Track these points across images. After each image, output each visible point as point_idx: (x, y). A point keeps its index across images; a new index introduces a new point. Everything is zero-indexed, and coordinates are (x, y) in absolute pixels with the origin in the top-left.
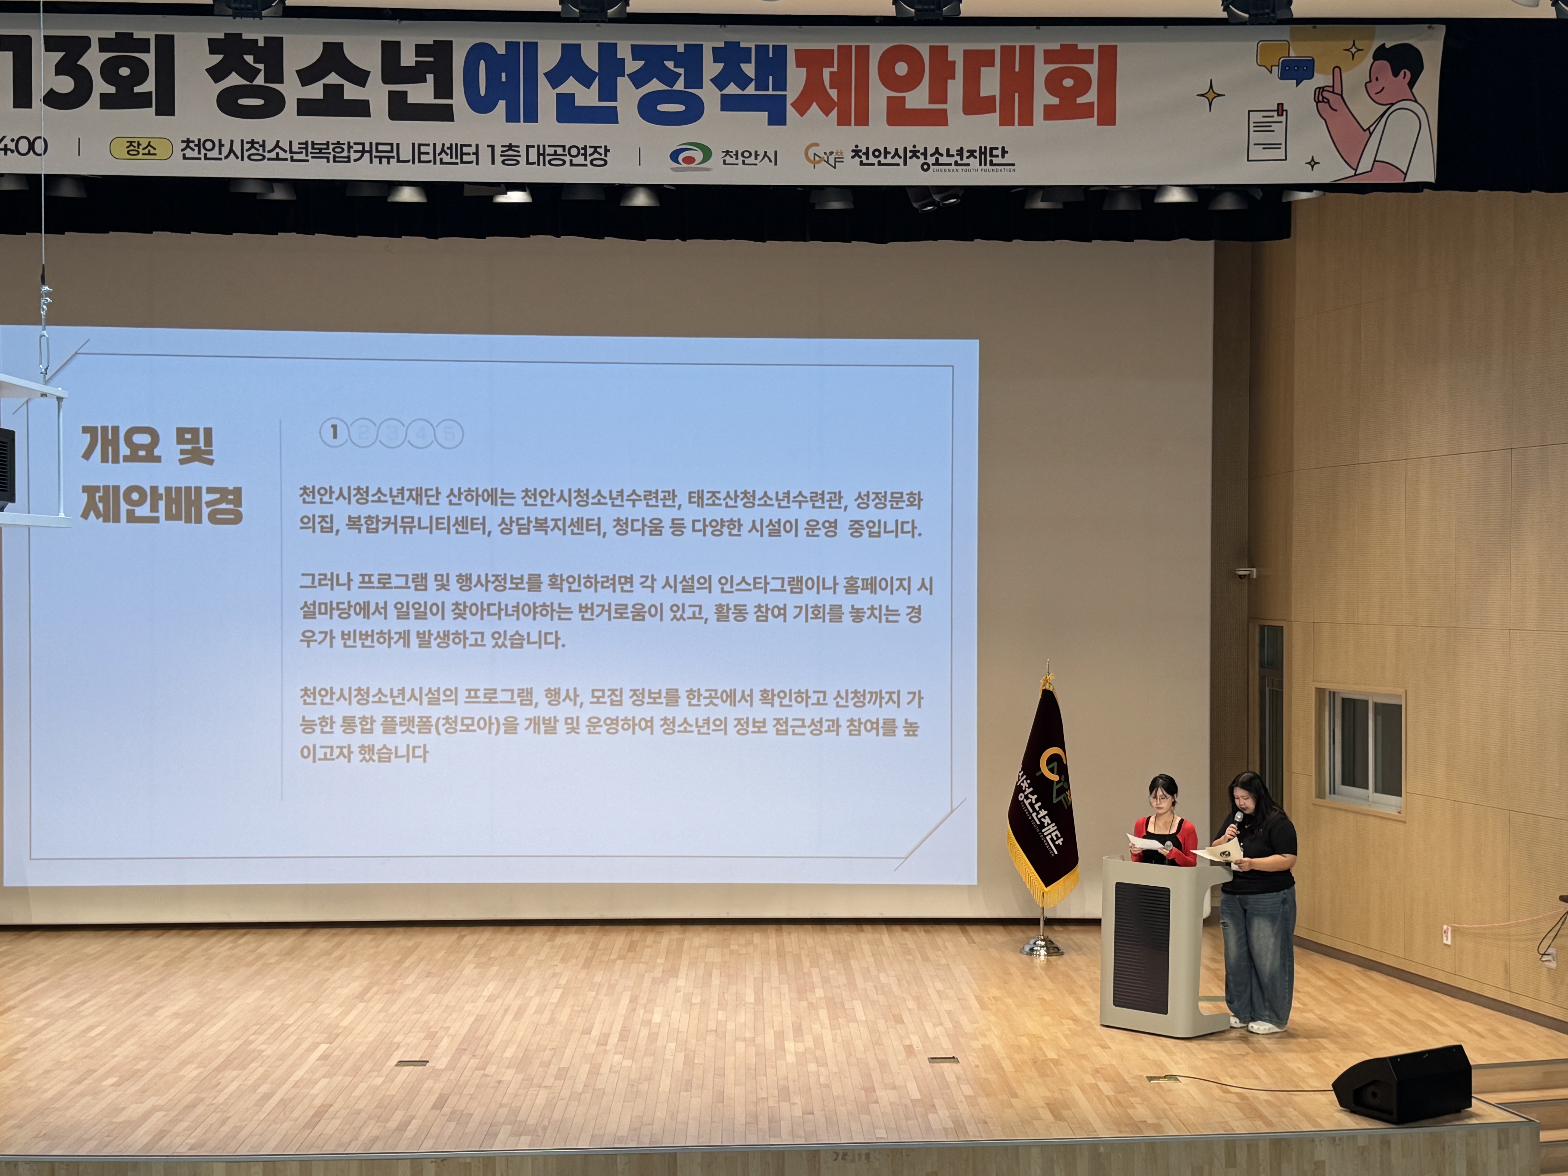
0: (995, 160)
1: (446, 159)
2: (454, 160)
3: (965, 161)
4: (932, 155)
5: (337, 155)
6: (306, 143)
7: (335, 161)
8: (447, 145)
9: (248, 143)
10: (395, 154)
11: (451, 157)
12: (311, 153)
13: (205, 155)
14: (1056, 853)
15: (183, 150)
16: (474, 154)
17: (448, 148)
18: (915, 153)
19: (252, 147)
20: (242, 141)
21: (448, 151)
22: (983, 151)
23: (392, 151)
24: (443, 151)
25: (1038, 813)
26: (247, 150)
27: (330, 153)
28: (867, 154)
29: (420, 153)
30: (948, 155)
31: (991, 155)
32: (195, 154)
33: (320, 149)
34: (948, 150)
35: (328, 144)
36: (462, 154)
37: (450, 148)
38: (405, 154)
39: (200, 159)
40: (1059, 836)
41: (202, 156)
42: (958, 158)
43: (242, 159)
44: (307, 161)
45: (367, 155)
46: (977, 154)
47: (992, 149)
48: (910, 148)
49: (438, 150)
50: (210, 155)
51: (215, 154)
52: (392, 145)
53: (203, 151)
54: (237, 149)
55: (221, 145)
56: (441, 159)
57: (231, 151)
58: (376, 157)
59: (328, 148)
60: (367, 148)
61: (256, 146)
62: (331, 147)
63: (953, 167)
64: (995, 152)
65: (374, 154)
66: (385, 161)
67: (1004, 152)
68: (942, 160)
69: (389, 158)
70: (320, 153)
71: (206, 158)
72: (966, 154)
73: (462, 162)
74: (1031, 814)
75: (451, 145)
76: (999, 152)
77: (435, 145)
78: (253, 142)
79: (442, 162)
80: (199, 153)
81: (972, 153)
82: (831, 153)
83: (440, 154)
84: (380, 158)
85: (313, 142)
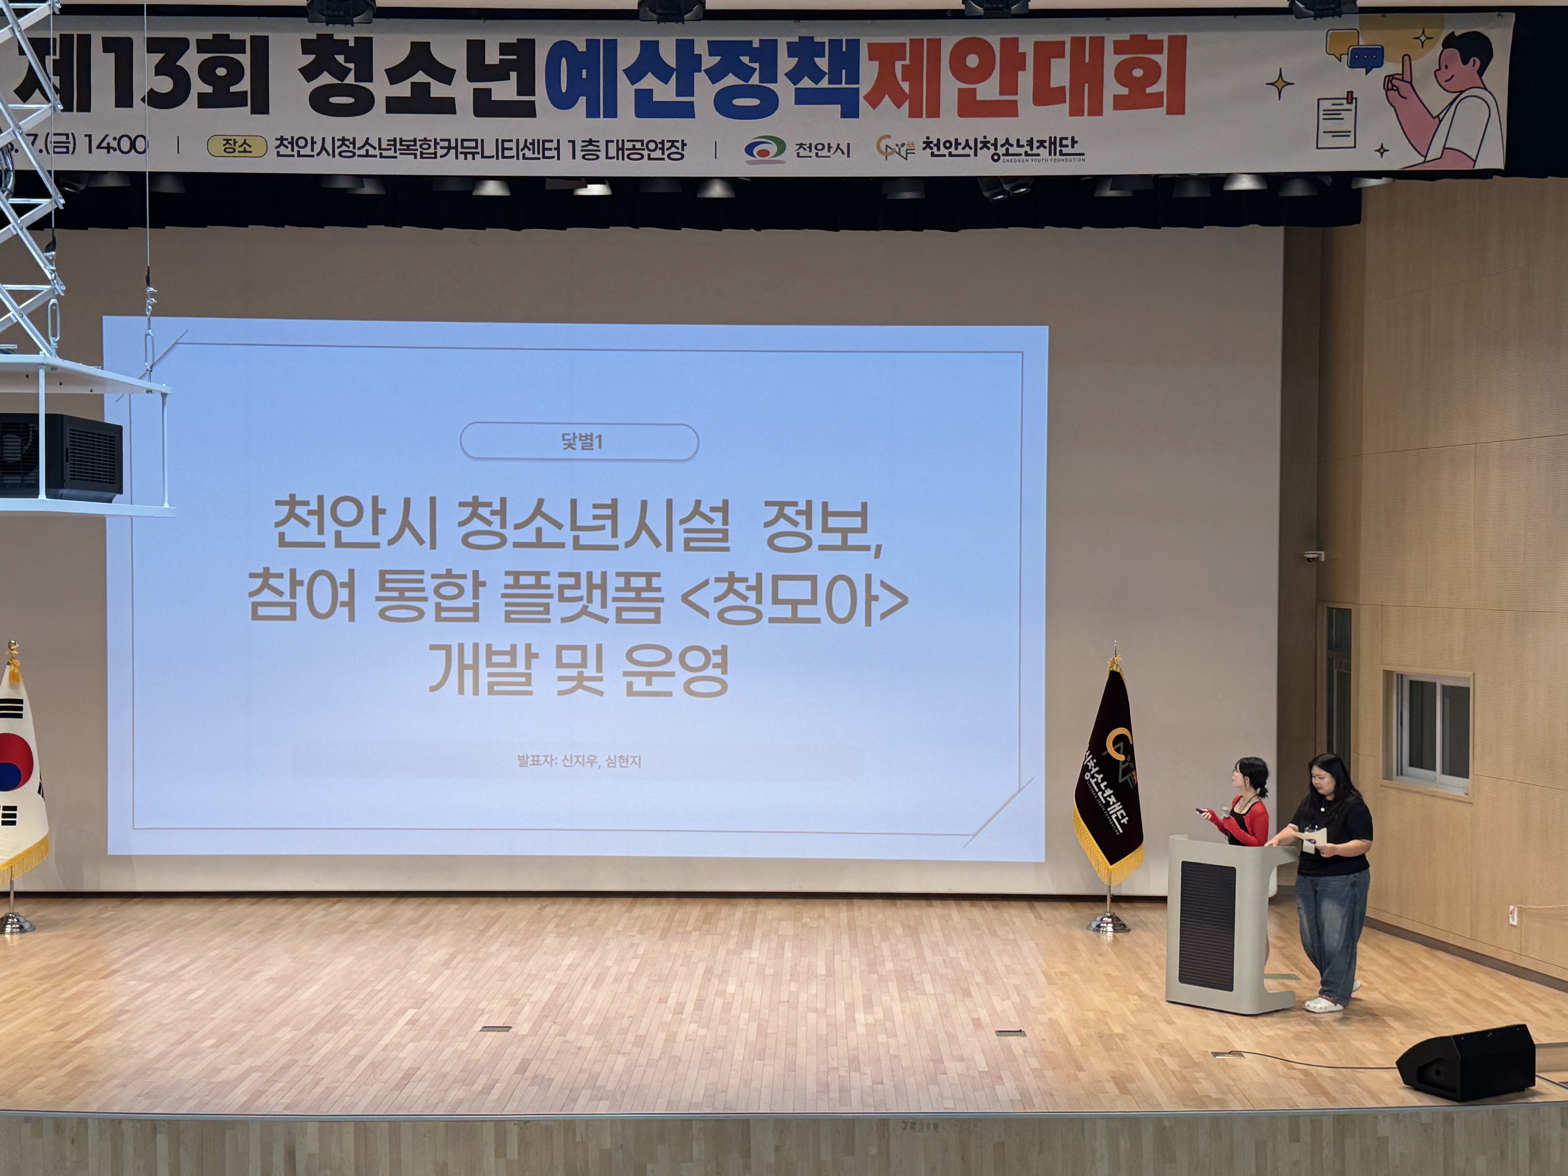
0: (1065, 150)
1: (529, 154)
2: (536, 155)
3: (1035, 151)
4: (1002, 146)
5: (424, 151)
6: (395, 140)
7: (422, 157)
8: (530, 141)
9: (339, 140)
10: (479, 150)
11: (534, 153)
12: (399, 150)
13: (299, 152)
14: (1121, 831)
15: (277, 147)
16: (555, 149)
17: (530, 144)
18: (985, 144)
19: (343, 144)
20: (333, 139)
21: (531, 147)
22: (1053, 142)
23: (476, 147)
24: (525, 146)
25: (1104, 792)
26: (339, 147)
27: (417, 150)
28: (938, 146)
29: (504, 149)
30: (1019, 145)
31: (1061, 145)
32: (288, 151)
33: (408, 146)
34: (1018, 141)
35: (415, 140)
36: (544, 149)
37: (533, 144)
38: (490, 150)
39: (293, 156)
40: (1125, 814)
41: (295, 153)
42: (1028, 148)
43: (334, 156)
44: (396, 157)
45: (453, 152)
46: (1047, 144)
47: (1061, 139)
48: (980, 139)
49: (521, 146)
50: (303, 152)
51: (307, 151)
52: (476, 141)
53: (296, 149)
54: (329, 146)
55: (313, 143)
56: (524, 155)
57: (323, 148)
58: (461, 153)
59: (415, 145)
60: (453, 144)
61: (347, 143)
62: (419, 143)
63: (1023, 157)
64: (1064, 142)
65: (460, 150)
66: (470, 156)
67: (1074, 142)
68: (1012, 150)
69: (473, 154)
70: (408, 149)
71: (299, 155)
72: (1036, 145)
73: (544, 157)
74: (1097, 793)
75: (534, 140)
76: (1068, 142)
77: (518, 140)
78: (343, 140)
79: (524, 158)
80: (293, 150)
81: (1042, 143)
82: (903, 145)
83: (522, 150)
84: (466, 154)
85: (401, 139)
